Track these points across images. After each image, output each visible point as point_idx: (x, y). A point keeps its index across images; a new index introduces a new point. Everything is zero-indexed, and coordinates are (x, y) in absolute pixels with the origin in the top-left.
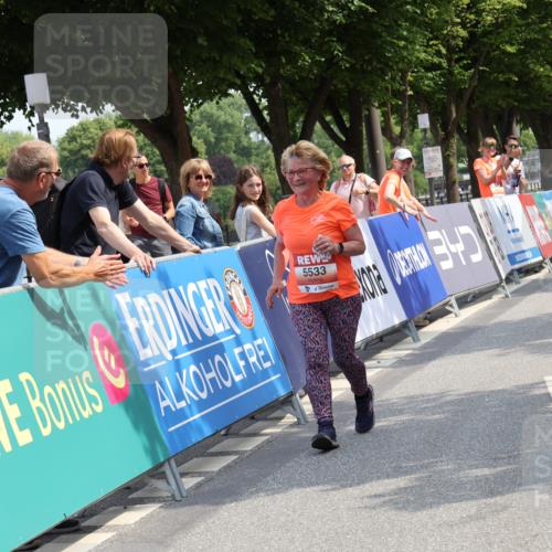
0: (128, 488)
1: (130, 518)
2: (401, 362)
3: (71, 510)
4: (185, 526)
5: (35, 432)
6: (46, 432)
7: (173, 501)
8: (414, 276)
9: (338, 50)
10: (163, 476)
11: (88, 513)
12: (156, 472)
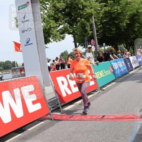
0: (113, 81)
1: (113, 83)
2: (139, 69)
3: (108, 82)
4: (118, 84)
5: (105, 75)
6: (106, 75)
7: (117, 82)
8: (140, 61)
9: (132, 40)
10: (116, 80)
11: (109, 83)
12: (116, 79)
